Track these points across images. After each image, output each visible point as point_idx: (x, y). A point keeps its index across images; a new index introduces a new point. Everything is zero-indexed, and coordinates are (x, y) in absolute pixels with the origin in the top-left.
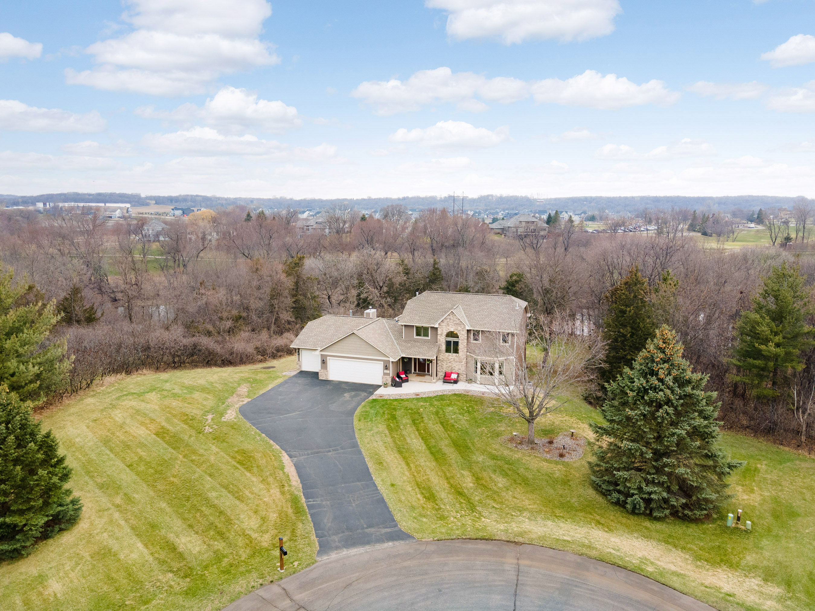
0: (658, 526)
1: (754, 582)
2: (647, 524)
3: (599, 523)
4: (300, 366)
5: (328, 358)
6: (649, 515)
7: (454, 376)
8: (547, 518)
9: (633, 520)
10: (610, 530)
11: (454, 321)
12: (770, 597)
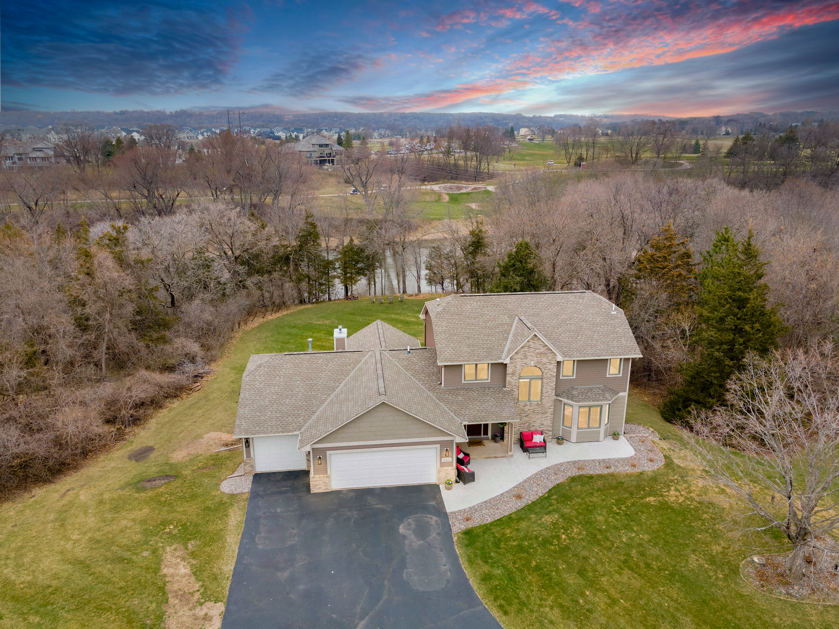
4: (252, 466)
5: (328, 453)
7: (538, 439)
11: (536, 349)
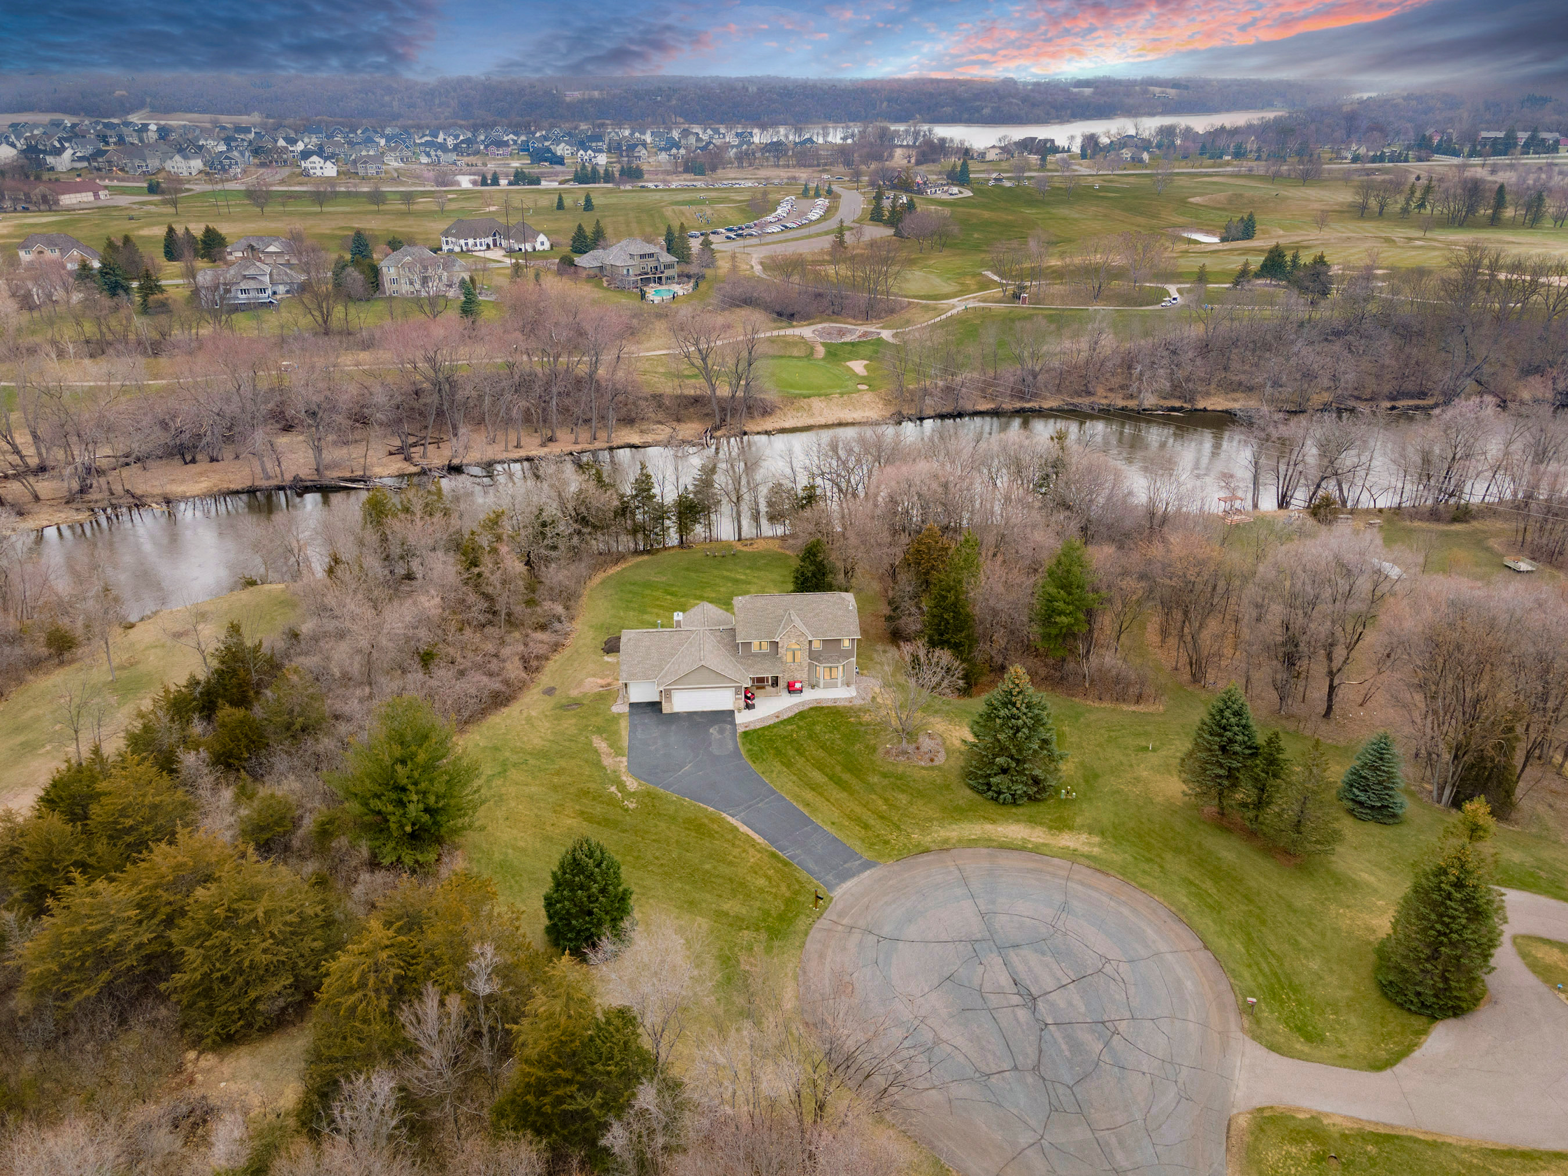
0: (1021, 810)
1: (1084, 837)
2: (1014, 810)
3: (985, 818)
4: (628, 699)
5: (673, 691)
6: (1015, 803)
8: (950, 824)
9: (1004, 810)
10: (994, 822)
11: (796, 633)
12: (1094, 845)
